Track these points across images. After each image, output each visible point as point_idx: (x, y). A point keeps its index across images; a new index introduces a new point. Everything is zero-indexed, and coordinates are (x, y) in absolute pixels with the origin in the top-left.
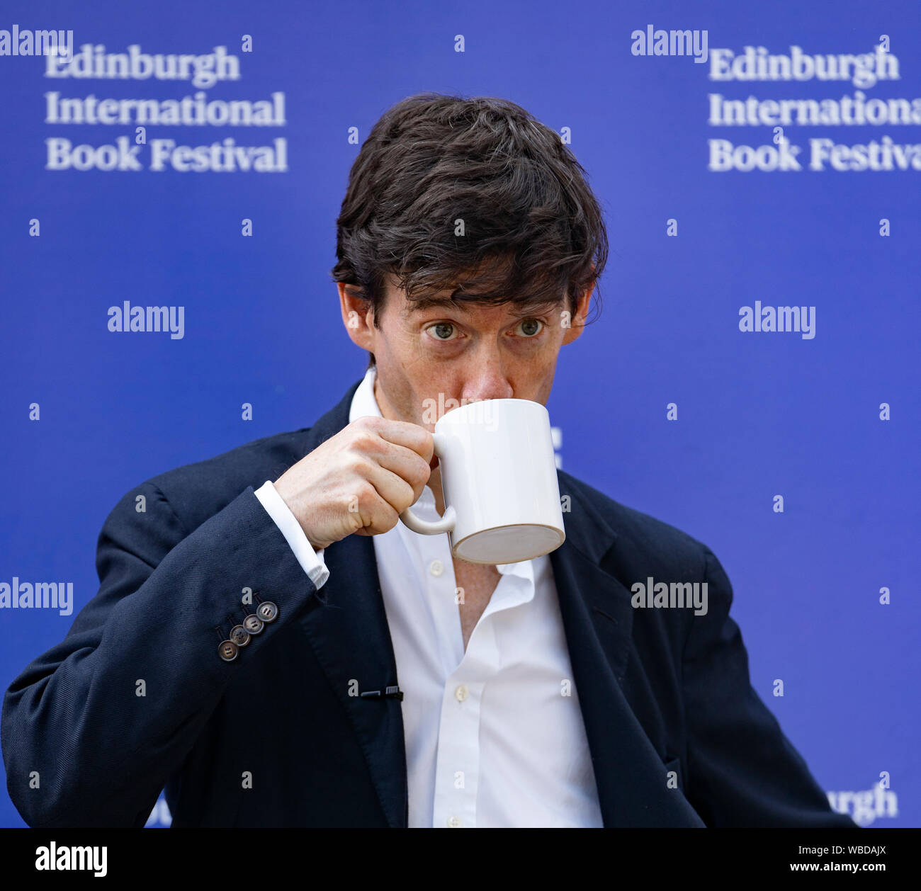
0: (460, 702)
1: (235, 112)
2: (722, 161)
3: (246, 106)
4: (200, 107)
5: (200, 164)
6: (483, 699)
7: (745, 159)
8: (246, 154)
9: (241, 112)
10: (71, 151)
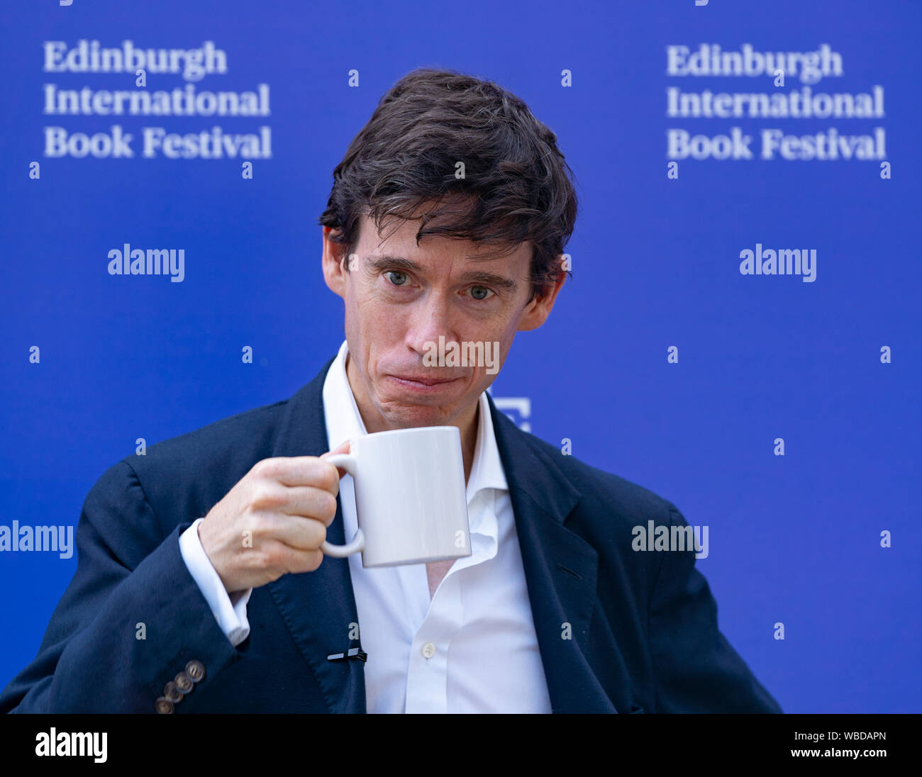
0: (427, 659)
1: (223, 103)
2: (679, 150)
3: (233, 97)
4: (190, 98)
5: (190, 150)
6: (448, 655)
7: (701, 147)
8: (233, 142)
9: (228, 104)
10: (67, 140)
